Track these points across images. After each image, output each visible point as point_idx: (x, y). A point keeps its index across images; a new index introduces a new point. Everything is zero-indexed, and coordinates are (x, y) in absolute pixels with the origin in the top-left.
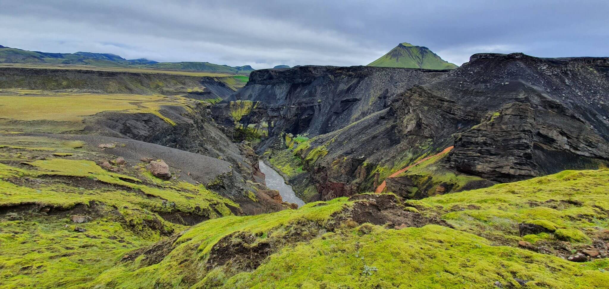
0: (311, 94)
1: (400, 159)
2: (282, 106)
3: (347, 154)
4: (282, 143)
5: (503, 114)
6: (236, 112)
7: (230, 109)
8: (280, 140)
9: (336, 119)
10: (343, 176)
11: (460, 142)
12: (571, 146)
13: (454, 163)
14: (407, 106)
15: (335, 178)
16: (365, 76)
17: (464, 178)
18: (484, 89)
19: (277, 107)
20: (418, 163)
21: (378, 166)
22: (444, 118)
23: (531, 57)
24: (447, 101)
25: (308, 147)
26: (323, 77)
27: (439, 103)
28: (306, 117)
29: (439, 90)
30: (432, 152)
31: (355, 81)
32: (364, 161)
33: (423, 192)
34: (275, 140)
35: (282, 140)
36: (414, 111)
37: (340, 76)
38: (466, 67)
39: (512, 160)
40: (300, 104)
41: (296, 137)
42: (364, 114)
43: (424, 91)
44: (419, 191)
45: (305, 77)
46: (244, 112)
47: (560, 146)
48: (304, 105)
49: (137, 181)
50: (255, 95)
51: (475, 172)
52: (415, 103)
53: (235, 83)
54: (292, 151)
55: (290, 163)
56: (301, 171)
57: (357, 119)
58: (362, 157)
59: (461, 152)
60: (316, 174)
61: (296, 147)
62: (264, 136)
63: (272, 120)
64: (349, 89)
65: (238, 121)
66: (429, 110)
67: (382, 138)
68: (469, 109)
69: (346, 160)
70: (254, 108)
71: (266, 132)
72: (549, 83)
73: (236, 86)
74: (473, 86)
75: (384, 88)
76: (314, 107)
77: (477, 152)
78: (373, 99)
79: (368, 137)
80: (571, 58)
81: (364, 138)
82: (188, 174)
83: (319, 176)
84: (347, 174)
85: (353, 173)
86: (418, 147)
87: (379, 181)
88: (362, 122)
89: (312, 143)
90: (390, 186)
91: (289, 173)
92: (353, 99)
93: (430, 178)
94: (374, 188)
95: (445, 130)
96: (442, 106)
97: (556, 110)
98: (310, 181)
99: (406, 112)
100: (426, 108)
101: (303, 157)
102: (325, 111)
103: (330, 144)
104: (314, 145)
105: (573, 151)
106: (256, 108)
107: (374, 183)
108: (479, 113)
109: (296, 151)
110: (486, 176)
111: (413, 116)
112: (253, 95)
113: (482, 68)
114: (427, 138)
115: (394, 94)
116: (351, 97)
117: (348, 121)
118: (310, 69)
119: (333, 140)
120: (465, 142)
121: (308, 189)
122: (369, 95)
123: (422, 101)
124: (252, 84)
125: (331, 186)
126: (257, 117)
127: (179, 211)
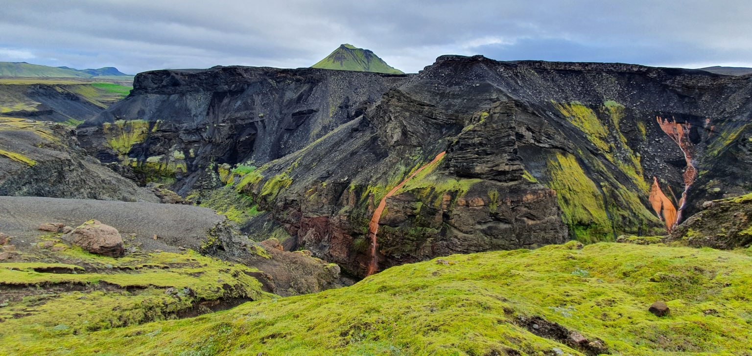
0: (247, 107)
1: (392, 174)
2: (203, 125)
3: (323, 179)
4: (215, 179)
5: (491, 113)
6: (117, 140)
7: (105, 136)
8: (210, 175)
9: (289, 138)
10: (325, 207)
11: (457, 146)
12: (535, 140)
13: (453, 169)
14: (385, 113)
15: (314, 212)
16: (318, 81)
17: (466, 182)
18: (459, 91)
19: (194, 128)
20: (414, 175)
21: (369, 187)
22: (427, 123)
23: (490, 60)
24: (428, 105)
25: (260, 179)
26: (261, 83)
27: (419, 108)
28: (246, 138)
29: (416, 93)
30: (424, 161)
31: (306, 87)
32: (349, 183)
33: (429, 206)
34: (202, 175)
35: (213, 174)
36: (396, 117)
37: (284, 81)
38: (437, 69)
39: (506, 157)
40: (234, 120)
41: (236, 167)
42: (326, 129)
43: (403, 95)
44: (424, 205)
45: (233, 82)
46: (134, 139)
47: (527, 141)
48: (239, 122)
49: (76, 269)
50: (150, 110)
51: (475, 174)
52: (395, 109)
53: (98, 95)
54: (233, 188)
55: (235, 205)
56: (256, 213)
57: (319, 136)
58: (346, 179)
59: (460, 156)
60: (281, 213)
61: (239, 182)
62: (182, 173)
63: (189, 146)
64: (300, 98)
65: (125, 154)
66: (411, 116)
67: (364, 153)
68: (450, 112)
69: (326, 186)
70: (153, 130)
71: (183, 166)
72: (508, 85)
73: (101, 99)
74: (448, 88)
75: (344, 95)
76: (256, 124)
77: (475, 154)
78: (332, 110)
79: (345, 154)
80: (518, 61)
81: (338, 156)
82: (155, 238)
83: (287, 214)
84: (329, 204)
85: (338, 200)
86: (408, 158)
87: (375, 203)
88: (330, 137)
89: (264, 172)
90: (392, 206)
91: (237, 220)
92: (308, 110)
93: (433, 189)
94: (370, 213)
95: (431, 136)
96: (422, 111)
97: (521, 109)
98: (274, 223)
99: (387, 119)
100: (407, 114)
101: (256, 193)
102: (272, 128)
103: (293, 169)
104: (268, 174)
105: (537, 144)
106: (158, 131)
107: (370, 207)
108: (460, 115)
109: (241, 187)
110: (485, 176)
111: (396, 124)
112: (147, 111)
113: (451, 71)
114: (415, 146)
115: (356, 102)
116: (304, 108)
117: (307, 139)
118: (239, 71)
119: (296, 164)
120: (462, 144)
121: (274, 234)
122: (328, 104)
123: (402, 107)
124: (141, 94)
125: (310, 224)
126: (161, 145)
127: (203, 299)
